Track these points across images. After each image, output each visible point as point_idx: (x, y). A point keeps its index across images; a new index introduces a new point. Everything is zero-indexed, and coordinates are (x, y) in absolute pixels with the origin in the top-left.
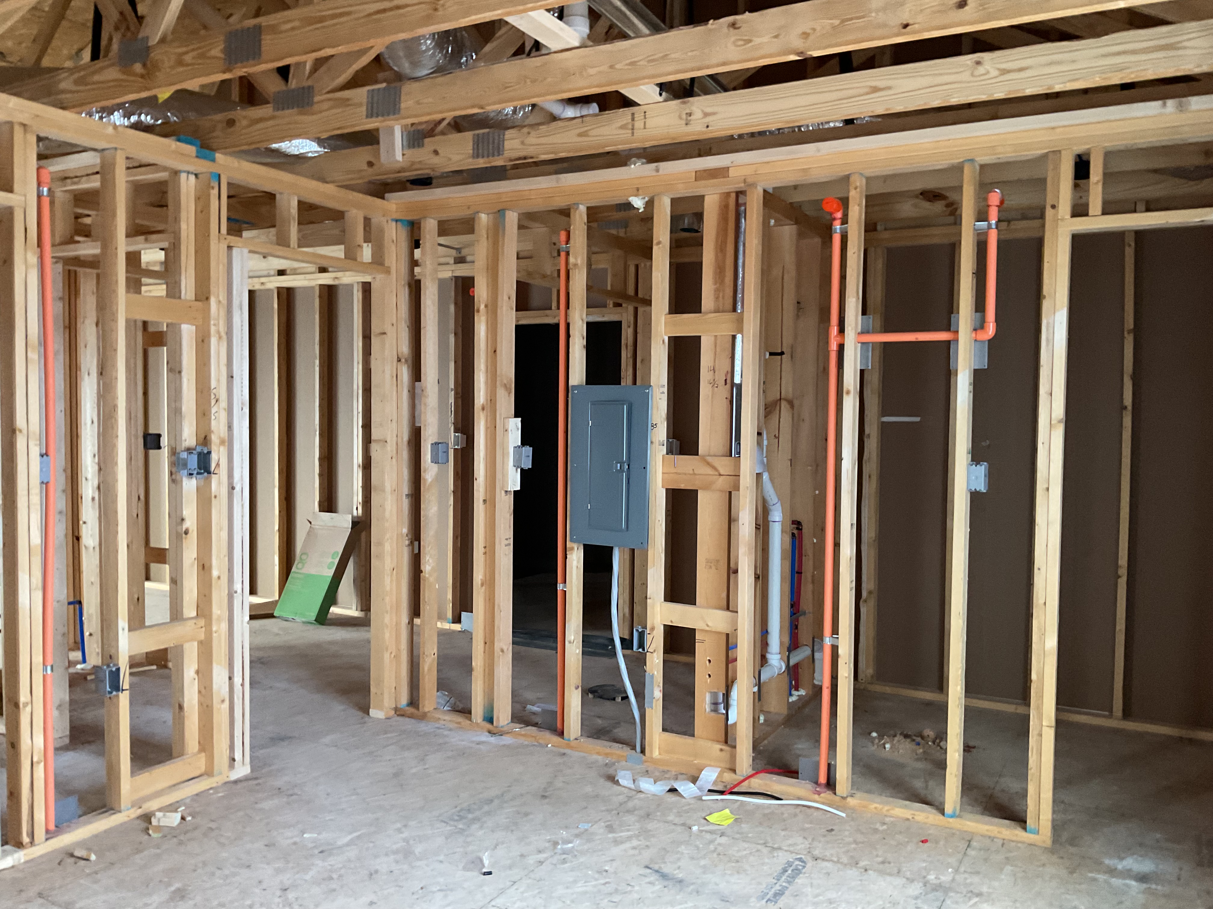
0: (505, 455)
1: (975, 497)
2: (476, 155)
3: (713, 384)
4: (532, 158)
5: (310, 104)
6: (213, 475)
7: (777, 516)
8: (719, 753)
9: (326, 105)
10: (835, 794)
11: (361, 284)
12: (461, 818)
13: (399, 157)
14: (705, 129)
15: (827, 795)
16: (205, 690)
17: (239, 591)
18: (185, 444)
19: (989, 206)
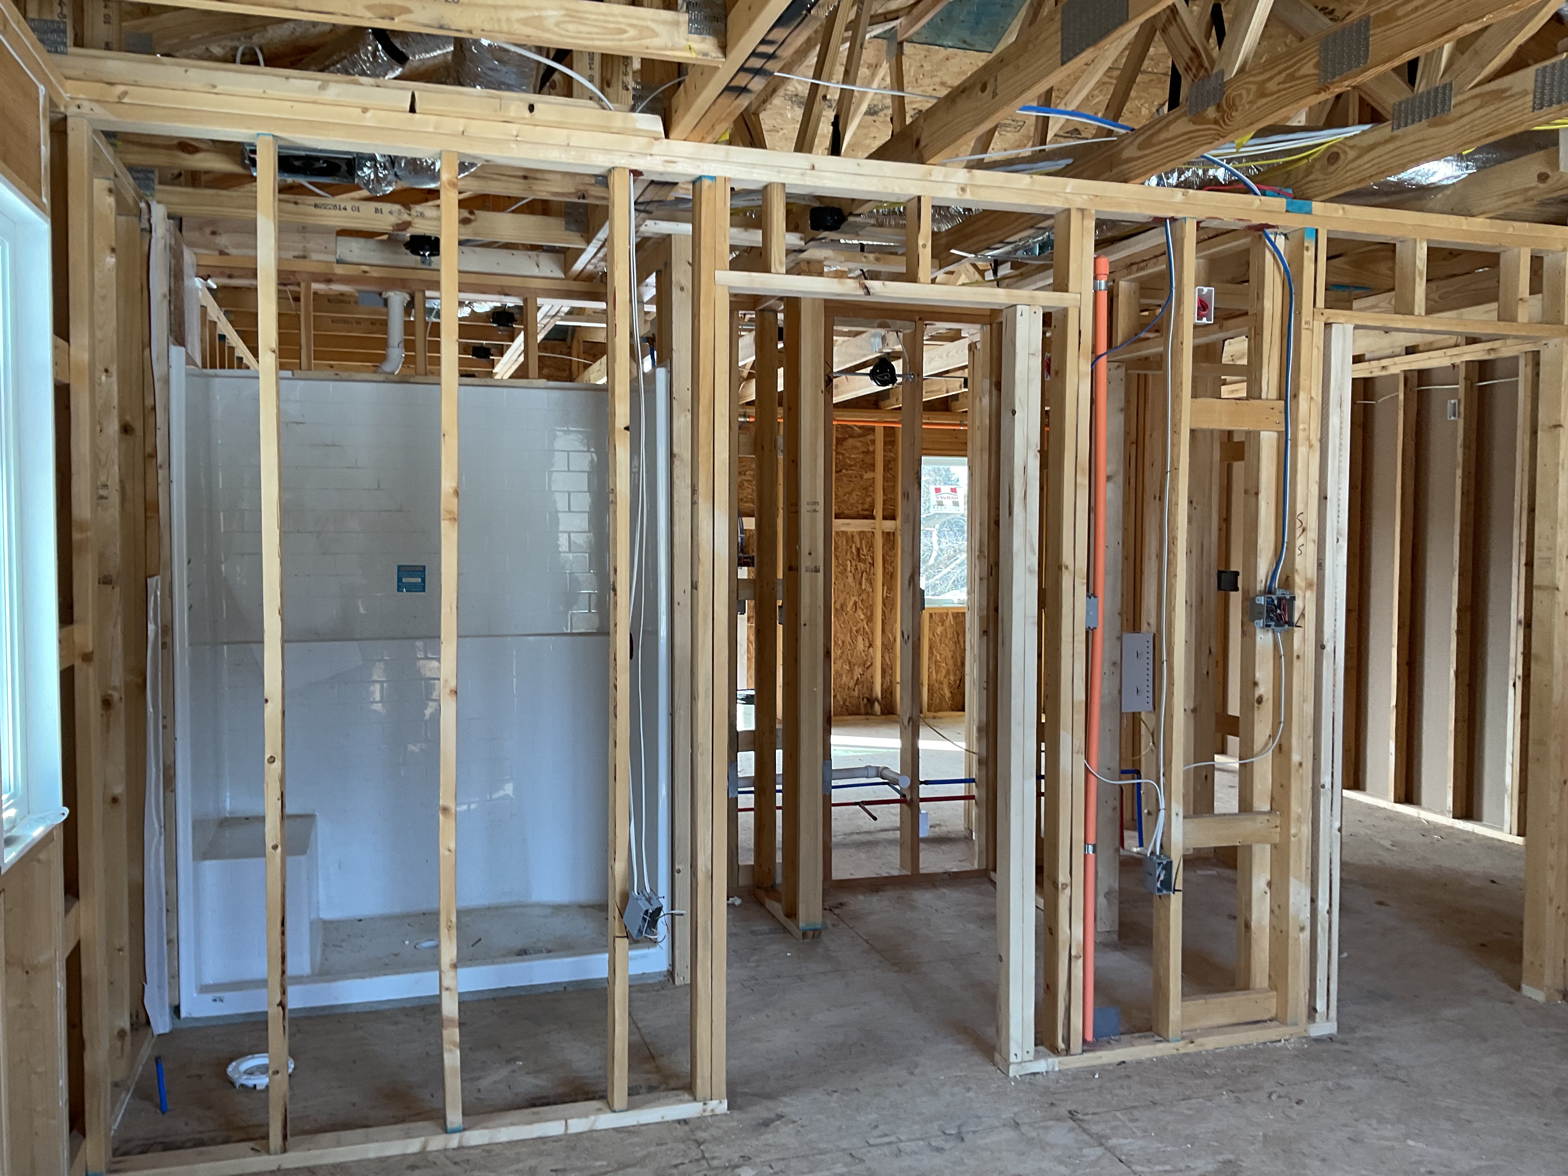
5: (1446, 109)
6: (1296, 629)
9: (1469, 107)
16: (1279, 909)
17: (1328, 786)
18: (1260, 586)
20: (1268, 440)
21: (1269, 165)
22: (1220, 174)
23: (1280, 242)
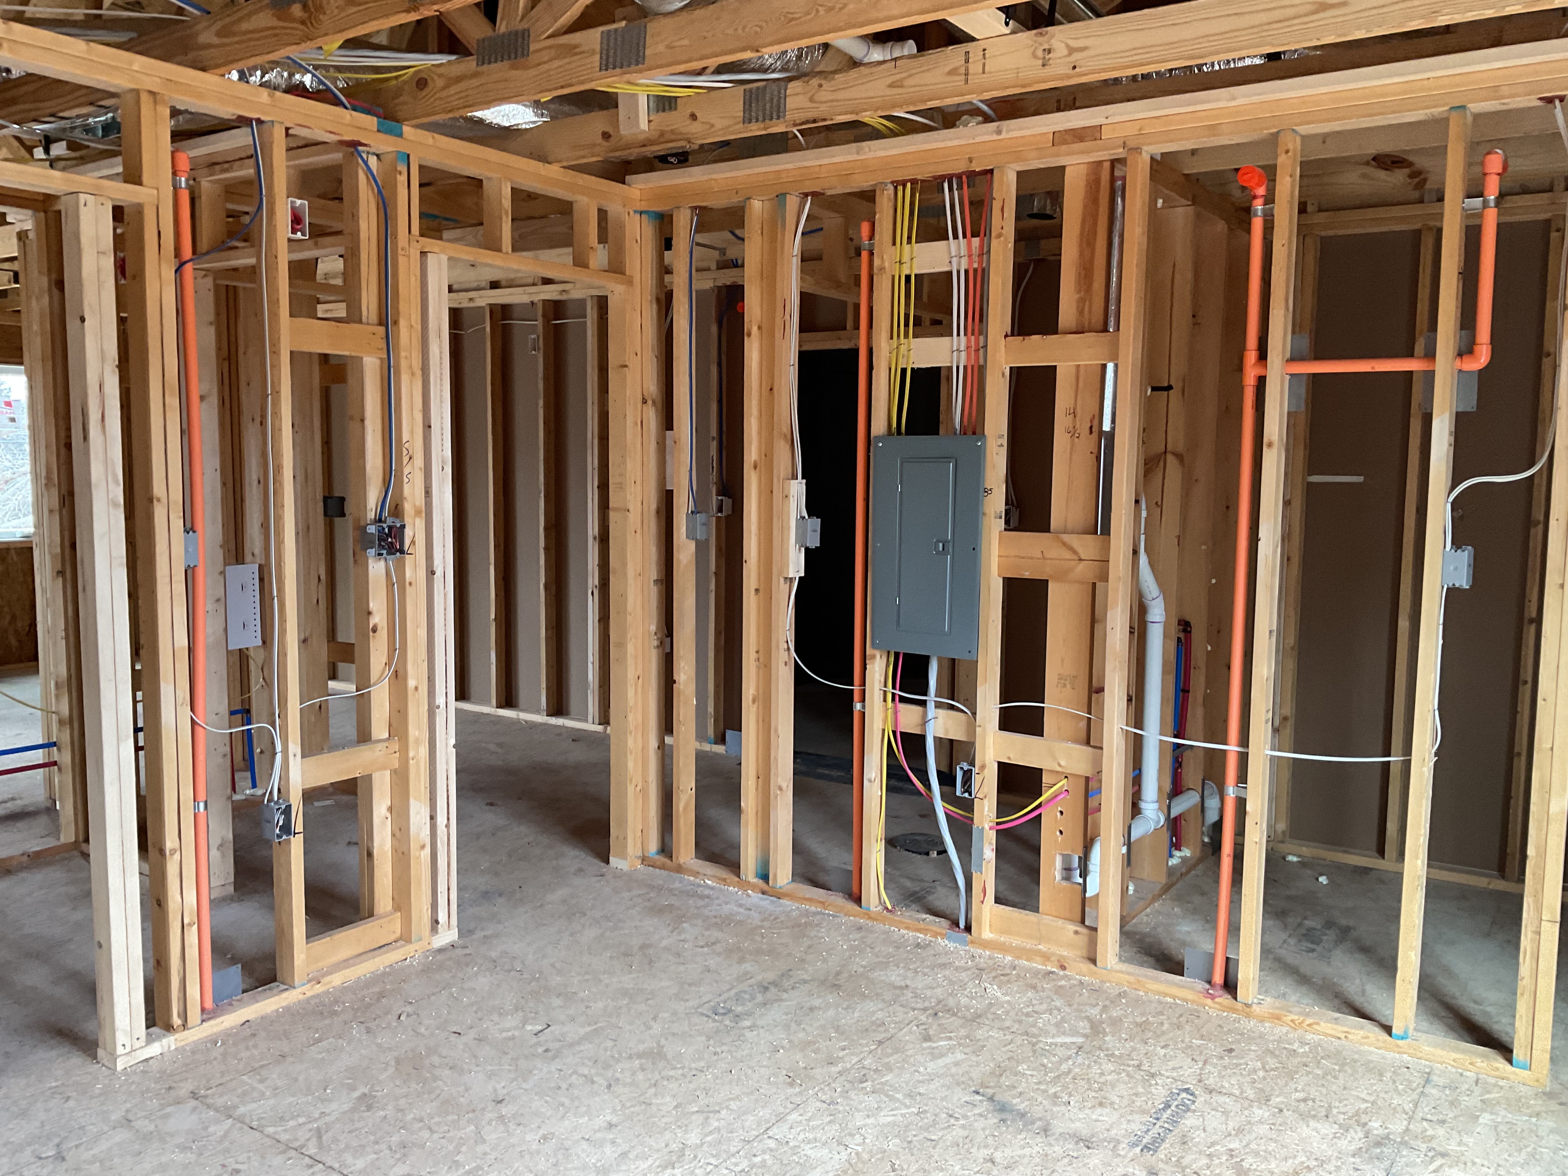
0: (784, 529)
2: (748, 120)
3: (1073, 432)
4: (825, 120)
5: (525, 53)
6: (407, 556)
7: (1157, 613)
8: (1073, 935)
9: (545, 56)
10: (1236, 999)
11: (595, 299)
12: (727, 1012)
13: (644, 125)
14: (1071, 72)
15: (1225, 999)
16: (401, 833)
17: (443, 706)
18: (371, 515)
19: (1485, 174)
20: (371, 365)
21: (357, 79)
22: (307, 79)
23: (373, 161)
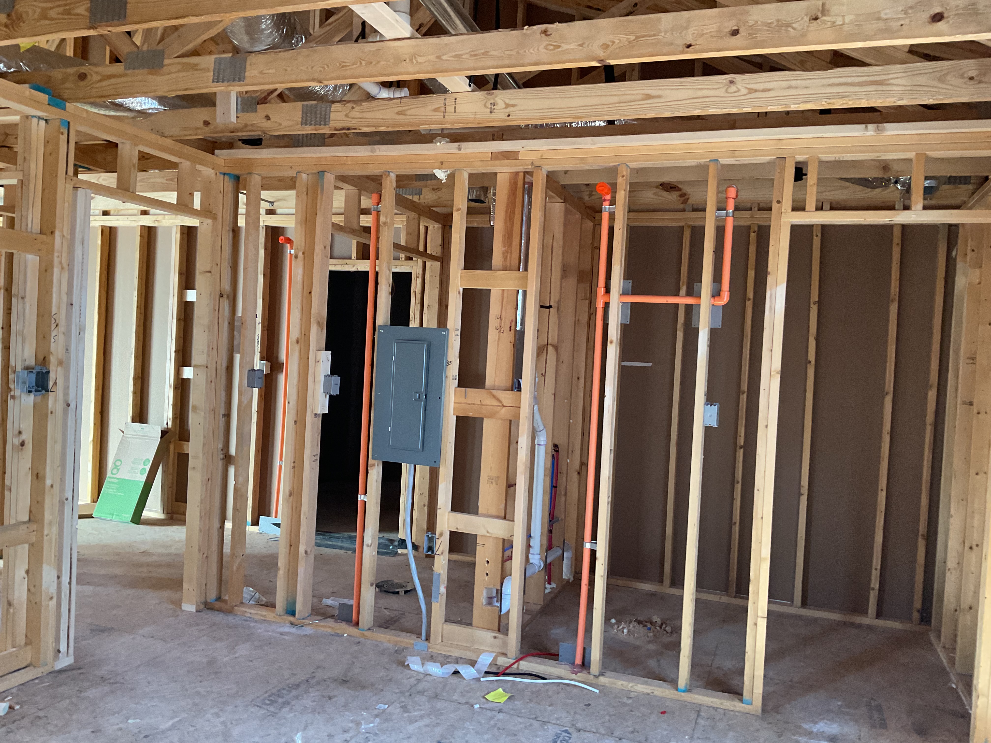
0: (316, 382)
1: (708, 430)
2: (304, 123)
3: (500, 329)
4: (355, 129)
6: (50, 393)
7: (542, 439)
8: (493, 639)
9: (174, 69)
10: (589, 673)
11: (179, 227)
12: (273, 702)
13: (233, 119)
14: (507, 118)
15: (583, 674)
16: (34, 588)
17: (70, 498)
19: (727, 198)
